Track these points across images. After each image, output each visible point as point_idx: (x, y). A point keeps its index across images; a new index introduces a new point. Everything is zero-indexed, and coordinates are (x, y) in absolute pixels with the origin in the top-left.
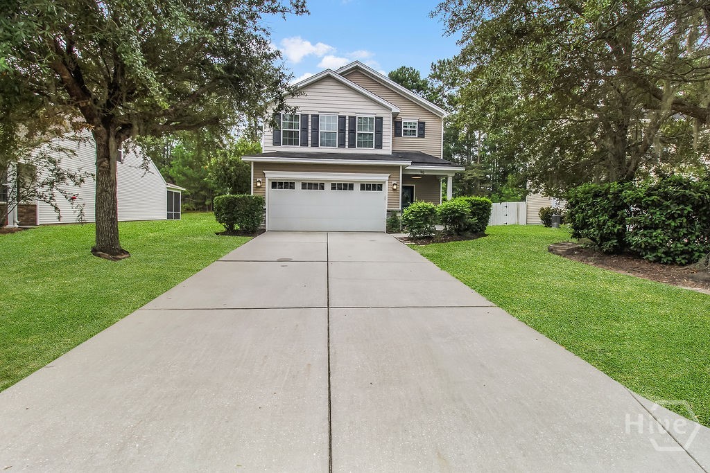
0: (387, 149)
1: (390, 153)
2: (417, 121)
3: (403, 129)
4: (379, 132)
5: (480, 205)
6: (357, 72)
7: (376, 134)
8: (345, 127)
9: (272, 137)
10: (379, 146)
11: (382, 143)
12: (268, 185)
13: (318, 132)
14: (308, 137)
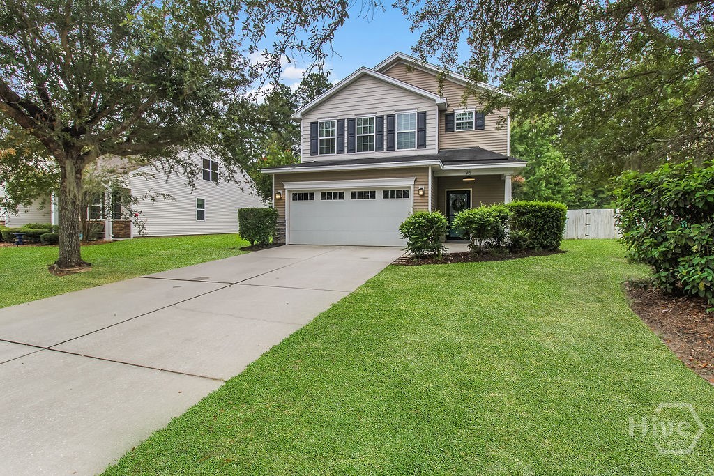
0: (432, 148)
1: (436, 152)
2: (473, 111)
3: (456, 122)
4: (422, 129)
5: (538, 211)
6: (400, 64)
7: (418, 132)
8: (383, 128)
9: (309, 148)
10: (422, 145)
11: (425, 141)
12: (287, 197)
13: (354, 136)
14: (344, 143)
